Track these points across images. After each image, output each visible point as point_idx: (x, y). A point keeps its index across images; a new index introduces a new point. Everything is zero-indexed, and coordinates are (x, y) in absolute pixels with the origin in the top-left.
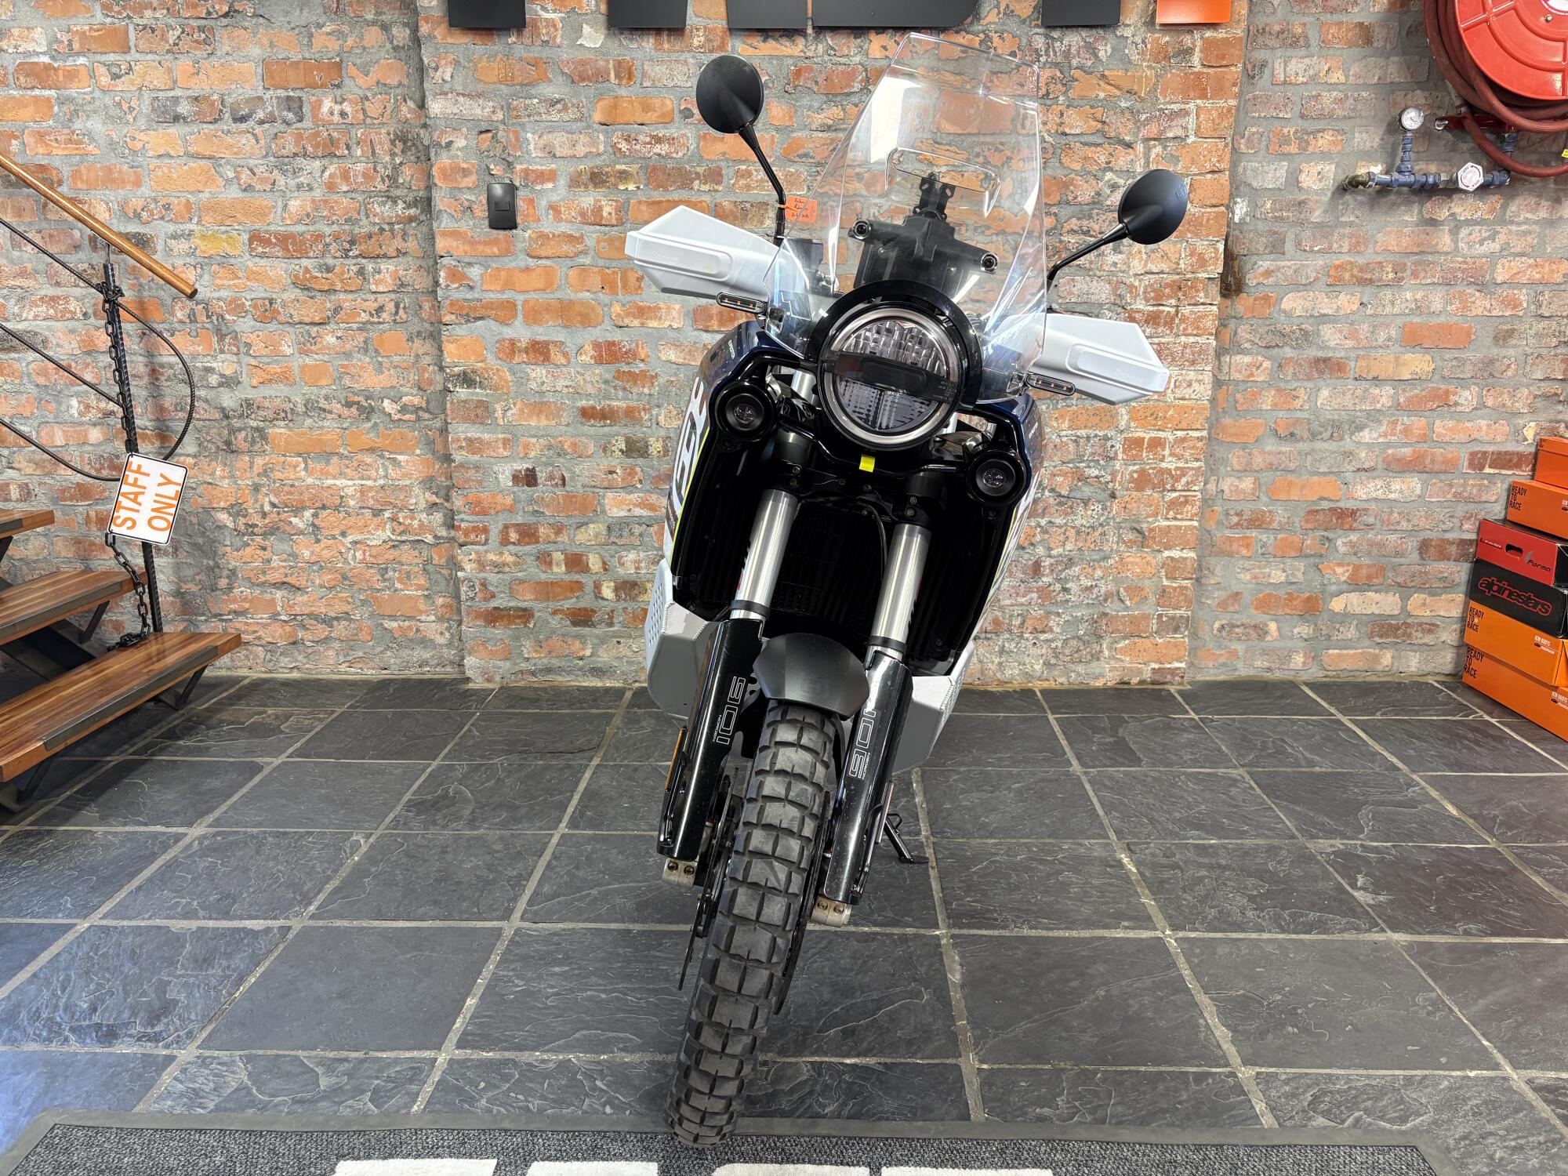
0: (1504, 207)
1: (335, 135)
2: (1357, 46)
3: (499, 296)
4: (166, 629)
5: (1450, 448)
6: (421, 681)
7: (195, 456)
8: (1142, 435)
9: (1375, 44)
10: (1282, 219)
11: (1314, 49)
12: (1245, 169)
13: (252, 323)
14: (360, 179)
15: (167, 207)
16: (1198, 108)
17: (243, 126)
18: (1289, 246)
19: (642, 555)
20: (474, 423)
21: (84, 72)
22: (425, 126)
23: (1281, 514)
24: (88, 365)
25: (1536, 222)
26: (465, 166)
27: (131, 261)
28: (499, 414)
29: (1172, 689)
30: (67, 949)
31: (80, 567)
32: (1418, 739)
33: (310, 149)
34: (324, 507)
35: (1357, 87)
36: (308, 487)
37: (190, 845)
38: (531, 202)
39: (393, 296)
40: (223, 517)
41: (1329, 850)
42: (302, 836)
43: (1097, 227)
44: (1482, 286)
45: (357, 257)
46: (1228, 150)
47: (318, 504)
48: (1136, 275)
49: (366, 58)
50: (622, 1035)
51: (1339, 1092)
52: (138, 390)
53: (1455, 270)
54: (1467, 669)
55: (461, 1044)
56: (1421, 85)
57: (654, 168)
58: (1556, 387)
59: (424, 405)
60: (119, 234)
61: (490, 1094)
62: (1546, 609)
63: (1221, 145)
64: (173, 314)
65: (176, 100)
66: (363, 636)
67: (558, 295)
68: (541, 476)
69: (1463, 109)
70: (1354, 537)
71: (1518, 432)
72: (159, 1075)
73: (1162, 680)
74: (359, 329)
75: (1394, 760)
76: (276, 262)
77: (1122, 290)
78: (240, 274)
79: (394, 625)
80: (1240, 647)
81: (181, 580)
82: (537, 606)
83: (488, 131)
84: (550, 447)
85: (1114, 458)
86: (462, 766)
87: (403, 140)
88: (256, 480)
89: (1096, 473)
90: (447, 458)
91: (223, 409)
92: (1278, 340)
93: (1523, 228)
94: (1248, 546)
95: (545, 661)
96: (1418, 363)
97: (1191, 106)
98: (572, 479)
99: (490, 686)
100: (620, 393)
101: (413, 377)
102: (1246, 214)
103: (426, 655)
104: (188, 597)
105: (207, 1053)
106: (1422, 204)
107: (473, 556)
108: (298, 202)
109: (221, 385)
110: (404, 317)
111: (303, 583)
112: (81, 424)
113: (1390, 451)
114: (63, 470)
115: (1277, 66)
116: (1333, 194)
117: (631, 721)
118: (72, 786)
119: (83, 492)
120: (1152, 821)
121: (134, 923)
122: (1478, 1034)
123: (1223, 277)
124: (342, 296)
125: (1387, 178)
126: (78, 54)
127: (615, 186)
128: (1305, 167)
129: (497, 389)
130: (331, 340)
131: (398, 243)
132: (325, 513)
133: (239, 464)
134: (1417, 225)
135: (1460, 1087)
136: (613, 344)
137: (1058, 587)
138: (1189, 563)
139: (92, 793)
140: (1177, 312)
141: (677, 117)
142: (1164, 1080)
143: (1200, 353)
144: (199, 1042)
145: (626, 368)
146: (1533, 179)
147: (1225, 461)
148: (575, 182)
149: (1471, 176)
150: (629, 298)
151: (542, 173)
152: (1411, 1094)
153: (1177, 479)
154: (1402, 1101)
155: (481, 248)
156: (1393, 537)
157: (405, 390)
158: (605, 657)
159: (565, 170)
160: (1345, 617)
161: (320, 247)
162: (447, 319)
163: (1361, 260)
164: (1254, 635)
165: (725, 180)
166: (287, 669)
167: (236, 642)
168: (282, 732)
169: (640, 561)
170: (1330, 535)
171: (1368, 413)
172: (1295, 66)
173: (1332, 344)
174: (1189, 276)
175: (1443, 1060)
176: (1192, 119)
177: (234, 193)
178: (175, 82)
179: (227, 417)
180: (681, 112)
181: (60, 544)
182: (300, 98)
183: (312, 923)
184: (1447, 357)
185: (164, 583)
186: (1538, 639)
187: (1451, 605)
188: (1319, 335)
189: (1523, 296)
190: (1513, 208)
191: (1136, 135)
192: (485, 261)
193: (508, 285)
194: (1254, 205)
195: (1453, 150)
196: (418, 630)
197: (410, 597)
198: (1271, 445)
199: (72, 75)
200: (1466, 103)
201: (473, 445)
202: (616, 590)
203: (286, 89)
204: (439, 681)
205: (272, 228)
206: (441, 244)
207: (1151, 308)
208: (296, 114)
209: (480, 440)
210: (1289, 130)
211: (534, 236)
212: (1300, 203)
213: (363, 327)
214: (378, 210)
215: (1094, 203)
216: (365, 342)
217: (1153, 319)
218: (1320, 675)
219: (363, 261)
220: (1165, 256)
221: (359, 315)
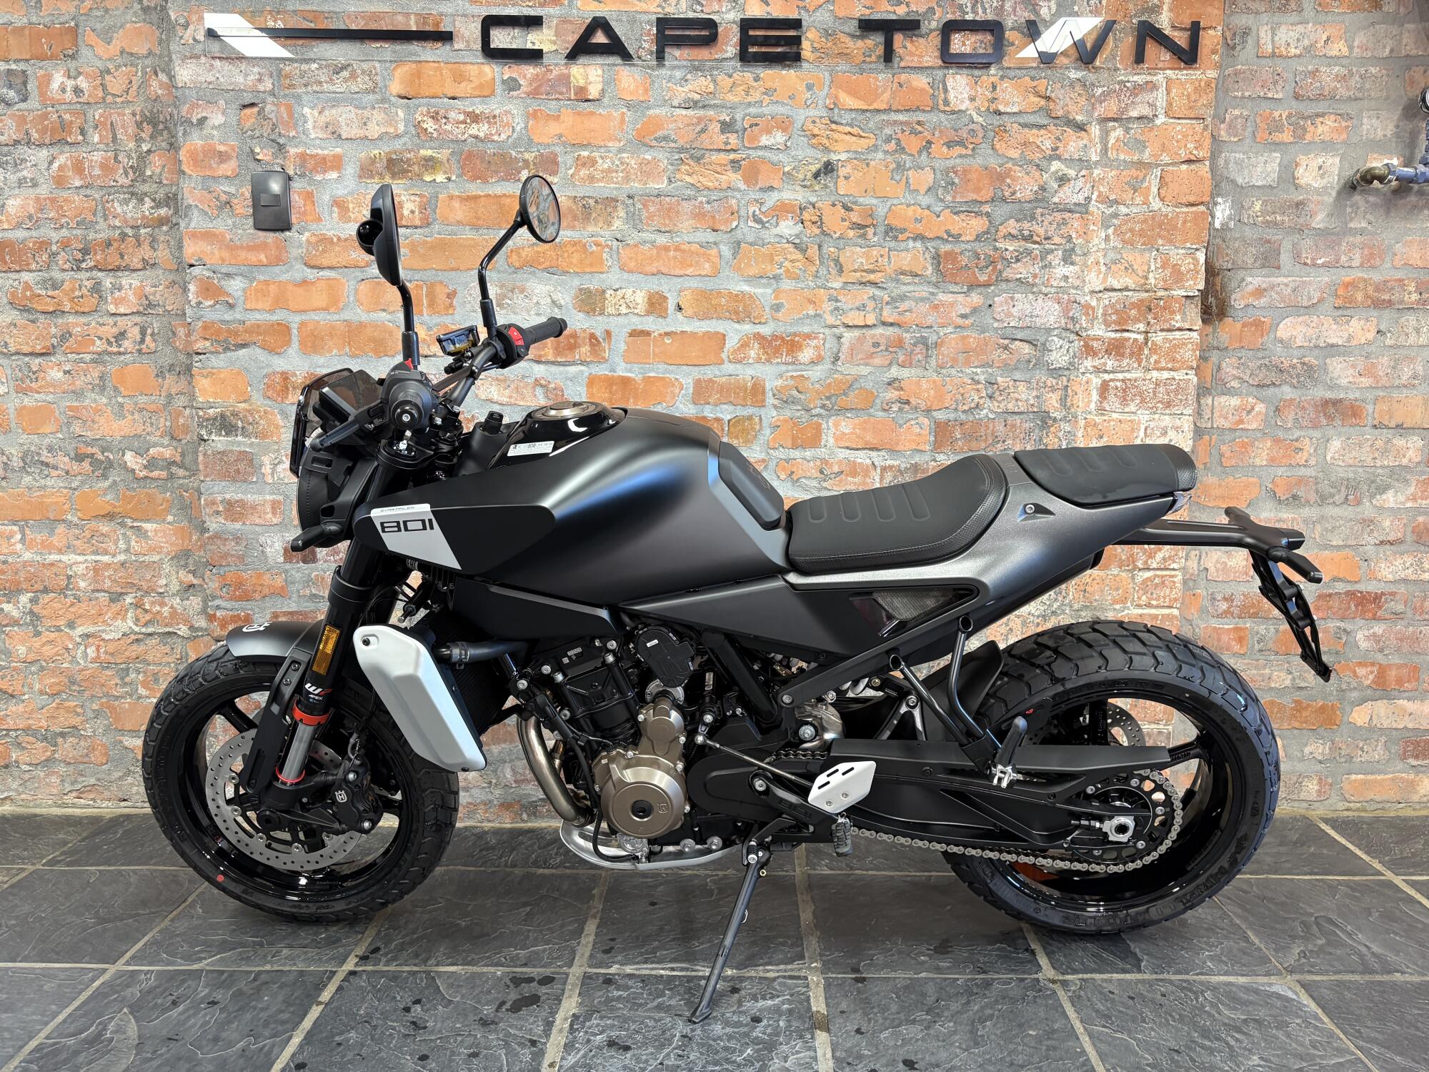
1: (67, 117)
2: (1363, 10)
3: (267, 317)
9: (1385, 9)
10: (1276, 224)
11: (1309, 12)
12: (1227, 162)
14: (97, 172)
16: (1168, 80)
18: (1285, 258)
20: (234, 480)
26: (222, 148)
28: (267, 469)
33: (35, 135)
34: (46, 590)
35: (1364, 61)
36: (25, 564)
38: (309, 196)
39: (138, 319)
43: (1041, 231)
45: (91, 269)
46: (1207, 134)
47: (39, 586)
48: (1093, 292)
49: (109, 21)
57: (470, 154)
59: (177, 459)
63: (1199, 128)
66: (96, 757)
67: (347, 315)
70: (1379, 629)
74: (93, 361)
77: (1075, 312)
79: (137, 743)
83: (253, 105)
86: (150, 975)
87: (153, 121)
90: (202, 527)
92: (1273, 377)
94: (1240, 640)
97: (1159, 78)
101: (164, 422)
102: (1230, 219)
108: (18, 201)
110: (152, 345)
111: (16, 687)
113: (1421, 519)
115: (1262, 34)
116: (1339, 193)
123: (1204, 294)
124: (71, 319)
125: (1409, 171)
127: (420, 176)
128: (1303, 160)
129: (263, 435)
130: (56, 374)
131: (146, 252)
132: (45, 598)
140: (1146, 340)
141: (499, 89)
143: (1177, 392)
148: (367, 171)
150: (436, 319)
151: (324, 159)
153: (1151, 555)
155: (243, 254)
157: (152, 439)
159: (355, 156)
160: (1372, 731)
161: (45, 257)
162: (200, 345)
163: (1376, 277)
165: (562, 169)
170: (1349, 627)
171: (1392, 471)
172: (1287, 34)
173: (1344, 382)
174: (1161, 293)
176: (1160, 98)
180: (504, 82)
188: (1326, 371)
191: (1090, 113)
192: (249, 271)
193: (280, 302)
194: (1239, 207)
198: (1268, 511)
201: (233, 510)
203: (7, 61)
206: (191, 250)
207: (1113, 335)
208: (18, 92)
209: (242, 503)
210: (1280, 113)
211: (313, 239)
212: (1297, 205)
213: (99, 359)
214: (119, 210)
215: (1037, 200)
216: (100, 378)
217: (1115, 349)
218: (1337, 806)
219: (100, 274)
220: (1129, 268)
221: (93, 343)
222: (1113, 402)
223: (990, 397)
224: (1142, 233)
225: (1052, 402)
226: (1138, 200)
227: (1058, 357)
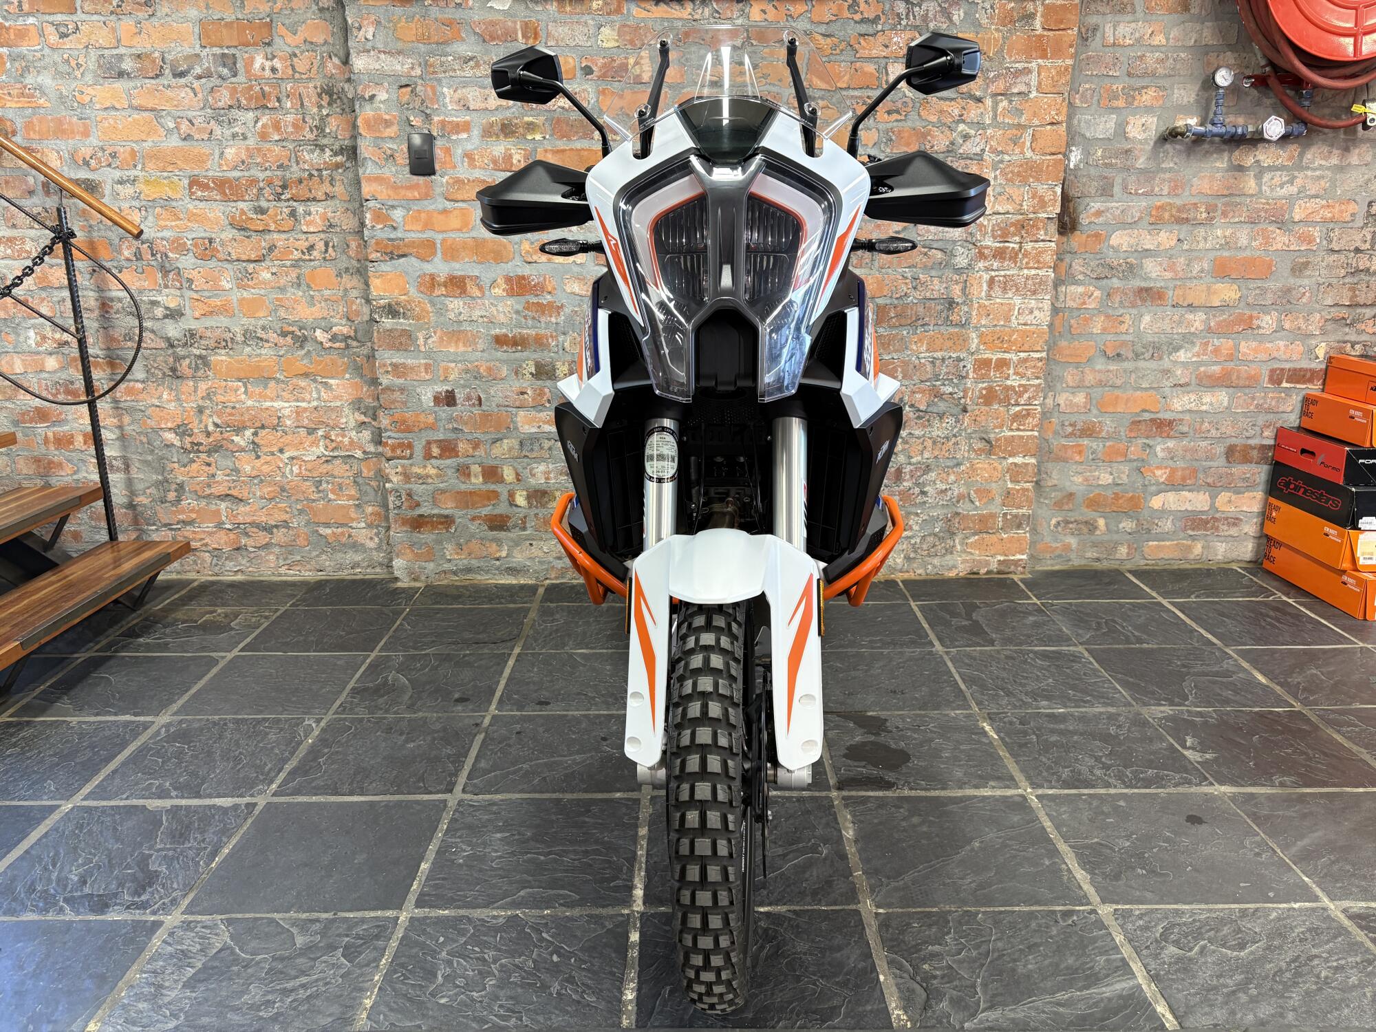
0: (1301, 155)
1: (267, 89)
2: (1176, 12)
3: (420, 235)
4: (121, 538)
5: (1253, 366)
6: (354, 581)
7: (143, 382)
8: (990, 356)
9: (1192, 11)
10: (1111, 165)
11: (1140, 14)
12: (1079, 122)
13: (193, 260)
14: (290, 129)
15: (114, 155)
16: (1039, 66)
17: (182, 81)
18: (1117, 189)
19: (551, 466)
20: (399, 350)
21: (33, 32)
22: (349, 80)
23: (1109, 425)
24: (43, 300)
25: (1328, 168)
26: (387, 117)
27: (81, 205)
28: (421, 341)
29: (1016, 578)
30: (55, 829)
31: (39, 483)
32: (1228, 617)
33: (244, 102)
34: (263, 427)
35: (1176, 49)
36: (248, 409)
37: (158, 733)
38: (448, 151)
39: (322, 236)
40: (170, 437)
41: (1160, 715)
42: (259, 722)
44: (1282, 223)
45: (288, 200)
46: (1065, 104)
47: (258, 424)
49: (294, 18)
50: (562, 892)
51: (1185, 924)
52: (91, 322)
53: (1259, 210)
54: (1267, 557)
55: (420, 904)
56: (1231, 47)
57: (559, 120)
58: (1344, 312)
59: (352, 334)
60: (70, 180)
61: (449, 948)
62: (1334, 504)
63: (1059, 100)
64: (120, 253)
65: (120, 57)
66: (301, 541)
67: (474, 234)
68: (460, 396)
69: (1268, 69)
70: (1171, 444)
71: (1311, 351)
72: (150, 939)
73: (1007, 570)
74: (292, 266)
75: (1210, 637)
76: (214, 204)
77: (972, 229)
78: (181, 216)
79: (329, 531)
80: (1073, 541)
81: (132, 493)
82: (458, 513)
83: (407, 86)
84: (467, 371)
85: (964, 378)
86: (399, 656)
87: (330, 93)
88: (201, 402)
89: (950, 390)
90: (374, 382)
91: (168, 339)
92: (1106, 272)
93: (1318, 173)
94: (1080, 453)
95: (465, 562)
96: (1227, 292)
97: (1033, 65)
98: (487, 399)
99: (417, 584)
100: (530, 322)
101: (342, 309)
102: (1080, 161)
103: (358, 558)
104: (140, 509)
105: (191, 918)
106: (1231, 152)
107: (399, 469)
108: (233, 151)
109: (166, 317)
110: (333, 254)
111: (244, 495)
112: (38, 353)
113: (1202, 369)
114: (22, 395)
115: (1107, 30)
116: (1156, 143)
117: (545, 613)
118: (46, 681)
119: (42, 415)
120: (1009, 694)
121: (113, 803)
122: (1298, 871)
123: (1060, 216)
124: (276, 236)
125: (1202, 129)
126: (28, 14)
127: (524, 136)
128: (1131, 119)
129: (419, 319)
130: (266, 275)
131: (326, 187)
132: (262, 433)
133: (185, 389)
134: (1227, 171)
135: (1288, 917)
136: (523, 278)
137: (917, 490)
138: (1030, 468)
139: (66, 686)
140: (1021, 248)
141: (579, 73)
142: (1036, 918)
143: (1040, 284)
144: (183, 907)
145: (535, 300)
146: (1326, 130)
147: (1061, 379)
148: (487, 132)
149: (1275, 127)
151: (458, 124)
152: (1246, 924)
153: (1020, 395)
154: (1239, 931)
155: (403, 192)
156: (1204, 444)
157: (334, 320)
158: (519, 558)
159: (478, 121)
160: (1163, 512)
161: (255, 191)
162: (373, 256)
163: (1178, 202)
164: (1085, 530)
166: (233, 571)
167: (186, 549)
168: (232, 629)
169: (549, 472)
170: (1151, 442)
171: (1184, 335)
172: (1124, 29)
173: (1154, 275)
174: (1031, 216)
175: (1271, 894)
176: (1034, 77)
177: (174, 142)
178: (119, 41)
179: (172, 346)
180: (582, 69)
181: (22, 462)
182: (234, 55)
183: (276, 799)
184: (1251, 286)
185: (118, 495)
186: (1327, 529)
187: (1252, 502)
188: (1142, 268)
189: (1316, 233)
190: (1309, 155)
191: (985, 90)
192: (407, 204)
193: (428, 226)
194: (1087, 153)
195: (1259, 103)
196: (350, 536)
197: (343, 507)
198: (1100, 364)
199: (22, 34)
200: (1271, 63)
201: (398, 370)
202: (528, 498)
203: (221, 47)
204: (371, 581)
205: (210, 174)
206: (367, 189)
207: (998, 245)
208: (230, 70)
209: (404, 365)
210: (1118, 86)
211: (451, 181)
212: (1127, 152)
213: (296, 264)
214: (307, 157)
215: (948, 151)
216: (298, 278)
217: (999, 254)
218: (1141, 563)
219: (295, 204)
220: (1011, 198)
221: (292, 253)
222: (997, 291)
223: (915, 288)
224: (1019, 174)
225: (956, 291)
226: (1017, 151)
227: (961, 260)
